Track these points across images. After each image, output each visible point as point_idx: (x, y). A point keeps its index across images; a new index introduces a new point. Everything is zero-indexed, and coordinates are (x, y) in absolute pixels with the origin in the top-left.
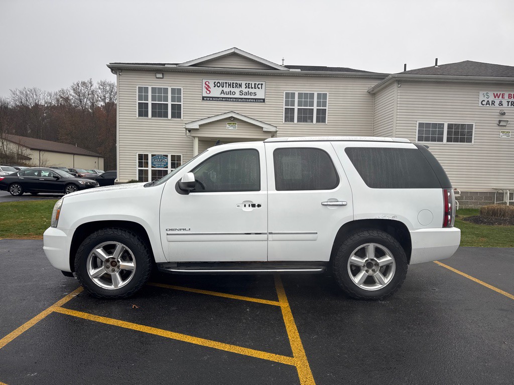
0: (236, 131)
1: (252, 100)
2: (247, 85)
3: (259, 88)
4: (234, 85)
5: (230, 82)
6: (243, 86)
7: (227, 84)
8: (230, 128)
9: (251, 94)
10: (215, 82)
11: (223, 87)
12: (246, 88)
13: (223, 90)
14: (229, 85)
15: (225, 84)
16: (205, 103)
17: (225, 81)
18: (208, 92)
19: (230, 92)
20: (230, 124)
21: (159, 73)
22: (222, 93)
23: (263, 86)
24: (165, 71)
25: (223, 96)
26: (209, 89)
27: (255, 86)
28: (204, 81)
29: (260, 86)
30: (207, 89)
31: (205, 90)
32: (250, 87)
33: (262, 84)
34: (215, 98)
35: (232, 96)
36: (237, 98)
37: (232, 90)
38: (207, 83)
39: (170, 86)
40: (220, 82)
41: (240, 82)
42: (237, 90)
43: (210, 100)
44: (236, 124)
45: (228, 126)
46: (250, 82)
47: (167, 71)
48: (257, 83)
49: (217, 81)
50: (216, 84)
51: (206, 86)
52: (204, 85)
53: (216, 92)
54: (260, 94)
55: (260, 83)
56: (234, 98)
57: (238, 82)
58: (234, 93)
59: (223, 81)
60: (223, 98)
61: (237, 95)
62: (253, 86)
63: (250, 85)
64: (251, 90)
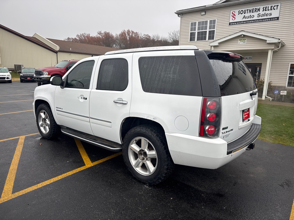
0: (245, 45)
1: (267, 20)
2: (264, 8)
3: (274, 9)
4: (254, 10)
5: (250, 8)
6: (261, 10)
7: (248, 11)
8: (241, 43)
9: (267, 15)
10: (239, 11)
11: (245, 13)
12: (263, 11)
13: (245, 16)
14: (250, 11)
15: (247, 11)
16: (231, 27)
17: (247, 9)
18: (234, 19)
19: (250, 16)
20: (241, 40)
21: (203, 12)
22: (244, 18)
23: (279, 7)
24: (207, 10)
25: (244, 20)
26: (235, 17)
27: (271, 8)
28: (232, 11)
29: (275, 8)
30: (233, 17)
31: (231, 17)
32: (267, 9)
33: (277, 6)
34: (238, 22)
35: (251, 19)
36: (255, 20)
37: (252, 14)
38: (234, 13)
39: (209, 19)
40: (243, 10)
41: (259, 7)
42: (255, 14)
43: (234, 24)
44: (245, 39)
45: (239, 41)
46: (267, 6)
47: (208, 10)
48: (273, 5)
49: (241, 10)
50: (240, 12)
51: (233, 15)
52: (231, 14)
53: (239, 18)
54: (275, 14)
55: (276, 5)
56: (252, 20)
57: (257, 8)
58: (253, 17)
59: (245, 9)
60: (244, 21)
61: (256, 18)
62: (270, 8)
63: (267, 8)
64: (267, 12)
